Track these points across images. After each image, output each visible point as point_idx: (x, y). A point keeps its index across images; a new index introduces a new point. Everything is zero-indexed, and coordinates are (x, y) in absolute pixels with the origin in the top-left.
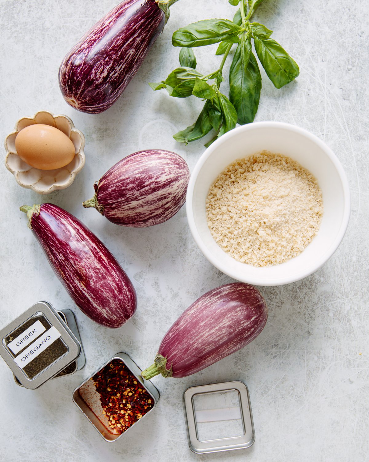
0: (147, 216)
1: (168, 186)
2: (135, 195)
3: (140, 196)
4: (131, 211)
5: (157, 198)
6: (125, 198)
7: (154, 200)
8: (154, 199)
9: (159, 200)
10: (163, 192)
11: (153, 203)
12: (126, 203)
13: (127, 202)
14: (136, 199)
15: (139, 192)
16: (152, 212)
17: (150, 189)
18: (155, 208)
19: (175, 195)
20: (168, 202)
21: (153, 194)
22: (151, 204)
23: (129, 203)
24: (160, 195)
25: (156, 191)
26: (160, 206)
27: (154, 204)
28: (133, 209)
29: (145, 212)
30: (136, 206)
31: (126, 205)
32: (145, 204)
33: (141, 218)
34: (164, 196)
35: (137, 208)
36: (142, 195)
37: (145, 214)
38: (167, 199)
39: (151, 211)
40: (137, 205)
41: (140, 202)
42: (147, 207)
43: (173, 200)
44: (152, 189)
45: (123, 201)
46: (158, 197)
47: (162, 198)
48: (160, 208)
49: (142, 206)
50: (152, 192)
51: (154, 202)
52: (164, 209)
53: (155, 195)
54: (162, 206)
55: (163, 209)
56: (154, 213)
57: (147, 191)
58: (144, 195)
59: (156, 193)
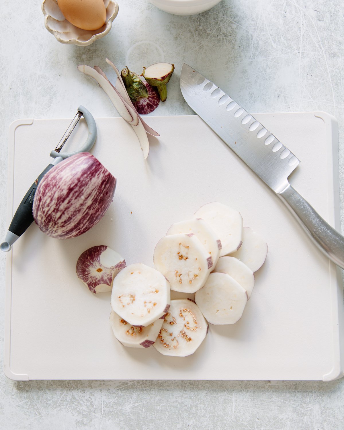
0: (72, 197)
1: (67, 231)
2: (92, 210)
3: (88, 212)
4: (88, 193)
5: (73, 219)
6: (98, 201)
7: (74, 216)
9: (70, 218)
10: (70, 226)
11: (75, 213)
12: (95, 197)
13: (95, 199)
14: (89, 208)
15: (90, 214)
16: (70, 204)
17: (82, 223)
18: (69, 210)
19: (56, 226)
20: (60, 218)
21: (78, 221)
22: (75, 211)
23: (94, 200)
24: (72, 223)
25: (77, 224)
26: (66, 212)
27: (72, 213)
28: (87, 196)
29: (76, 200)
30: (87, 201)
31: (95, 196)
32: (80, 208)
33: (76, 192)
34: (67, 224)
35: (85, 200)
36: (87, 214)
37: (76, 198)
38: (63, 221)
39: (72, 204)
40: (86, 203)
41: (85, 207)
42: (77, 207)
43: (56, 221)
44: (81, 223)
45: (99, 196)
46: (72, 220)
47: (69, 221)
48: (65, 211)
49: (82, 205)
50: (80, 221)
51: (73, 214)
52: (60, 209)
53: (76, 221)
54: (63, 213)
55: (61, 210)
56: (68, 203)
57: (85, 219)
58: (85, 215)
59: (76, 223)
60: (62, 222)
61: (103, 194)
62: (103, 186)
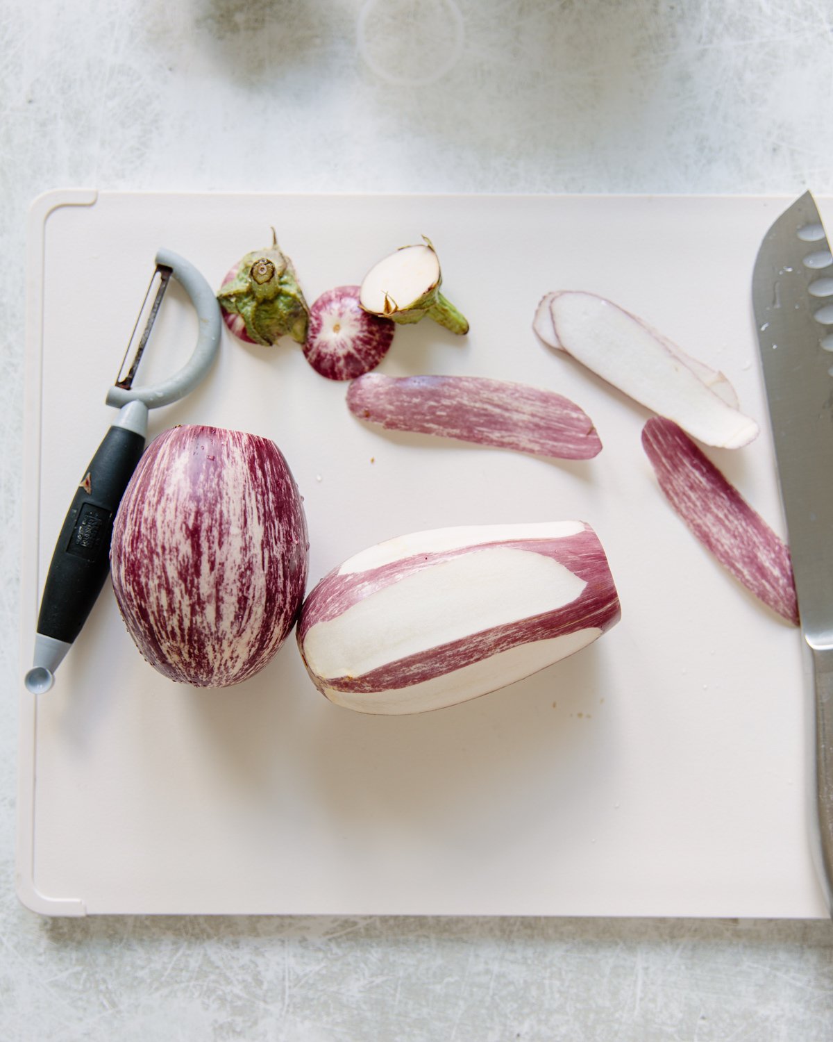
0: (210, 548)
1: (259, 637)
2: (276, 543)
3: (270, 557)
4: (238, 512)
5: (250, 597)
6: (273, 514)
7: (248, 588)
8: (251, 590)
9: (242, 601)
10: (256, 619)
11: (244, 581)
12: (262, 511)
13: (264, 515)
14: (266, 544)
15: (279, 557)
16: (217, 566)
17: (276, 590)
18: (225, 581)
19: (225, 643)
20: (219, 616)
21: (264, 593)
22: (242, 575)
23: (262, 518)
24: (254, 609)
25: (266, 603)
26: (222, 594)
27: (238, 584)
28: (242, 520)
29: (225, 547)
30: (250, 533)
31: (258, 508)
32: (246, 560)
33: (210, 529)
34: (245, 618)
35: (244, 534)
36: (271, 561)
37: (221, 544)
38: (232, 618)
39: (222, 564)
40: (251, 538)
41: (256, 550)
42: (238, 561)
43: (216, 632)
44: (275, 595)
45: (268, 503)
46: (250, 602)
47: (245, 609)
48: (218, 591)
49: (245, 549)
50: (268, 590)
51: (243, 585)
52: (203, 598)
53: (260, 597)
54: (219, 600)
55: (209, 596)
56: (212, 569)
57: (276, 579)
58: (270, 567)
59: (264, 600)
60: (232, 623)
61: (274, 493)
62: (259, 473)
